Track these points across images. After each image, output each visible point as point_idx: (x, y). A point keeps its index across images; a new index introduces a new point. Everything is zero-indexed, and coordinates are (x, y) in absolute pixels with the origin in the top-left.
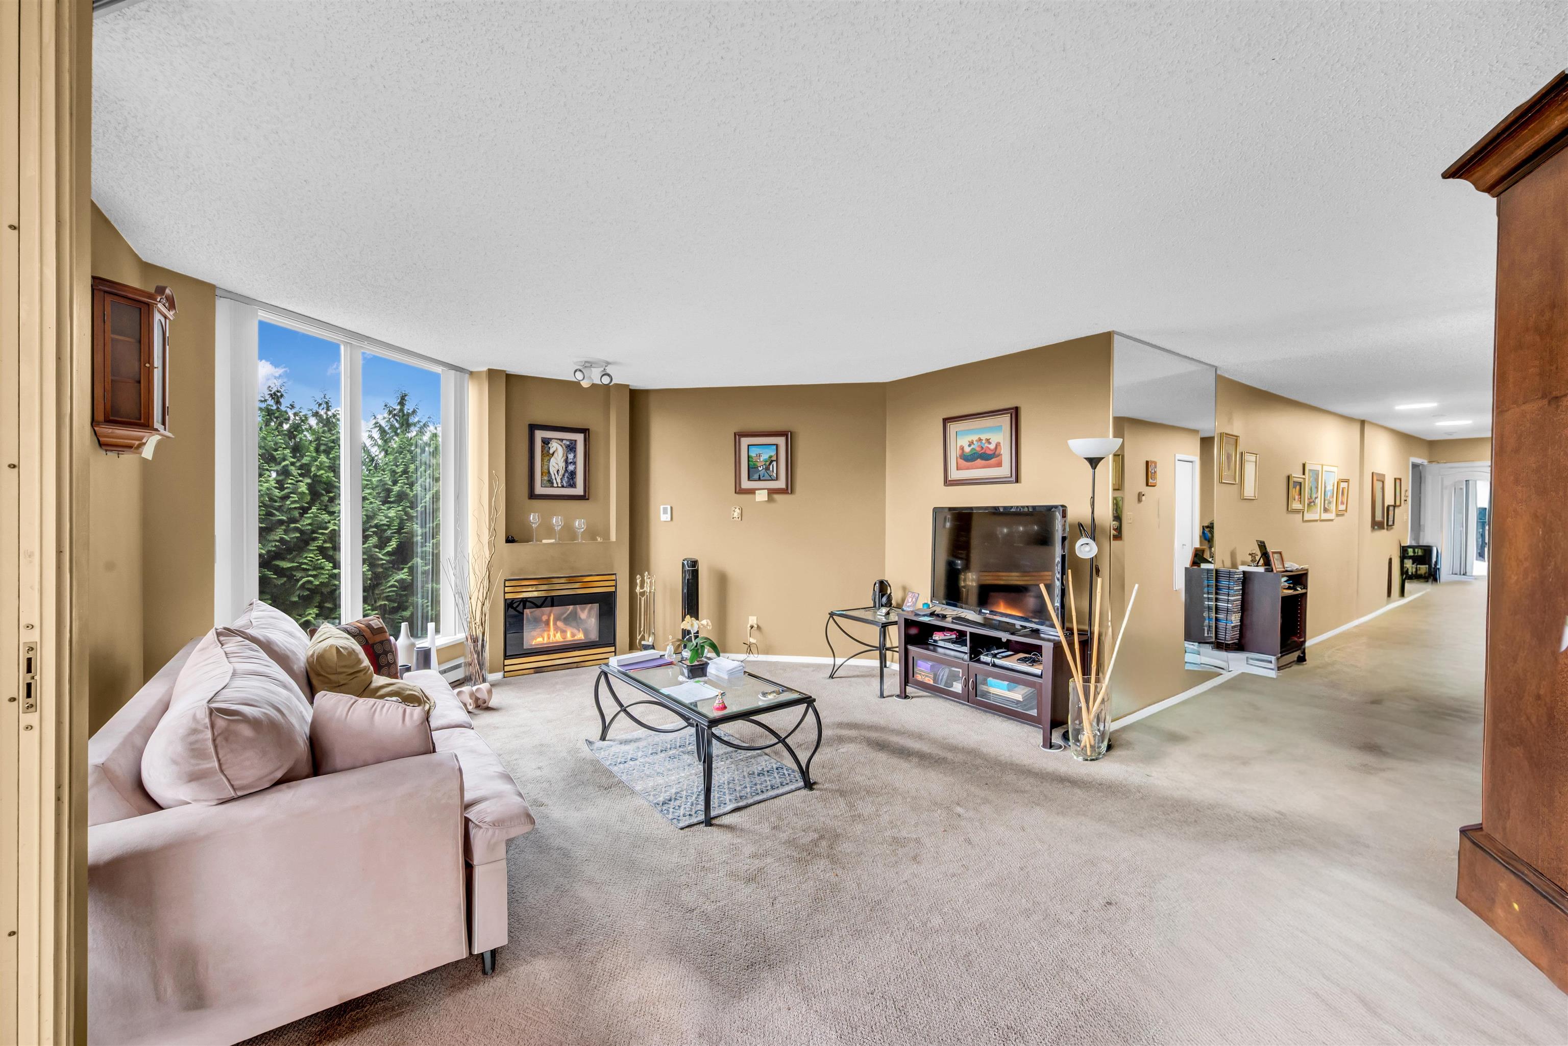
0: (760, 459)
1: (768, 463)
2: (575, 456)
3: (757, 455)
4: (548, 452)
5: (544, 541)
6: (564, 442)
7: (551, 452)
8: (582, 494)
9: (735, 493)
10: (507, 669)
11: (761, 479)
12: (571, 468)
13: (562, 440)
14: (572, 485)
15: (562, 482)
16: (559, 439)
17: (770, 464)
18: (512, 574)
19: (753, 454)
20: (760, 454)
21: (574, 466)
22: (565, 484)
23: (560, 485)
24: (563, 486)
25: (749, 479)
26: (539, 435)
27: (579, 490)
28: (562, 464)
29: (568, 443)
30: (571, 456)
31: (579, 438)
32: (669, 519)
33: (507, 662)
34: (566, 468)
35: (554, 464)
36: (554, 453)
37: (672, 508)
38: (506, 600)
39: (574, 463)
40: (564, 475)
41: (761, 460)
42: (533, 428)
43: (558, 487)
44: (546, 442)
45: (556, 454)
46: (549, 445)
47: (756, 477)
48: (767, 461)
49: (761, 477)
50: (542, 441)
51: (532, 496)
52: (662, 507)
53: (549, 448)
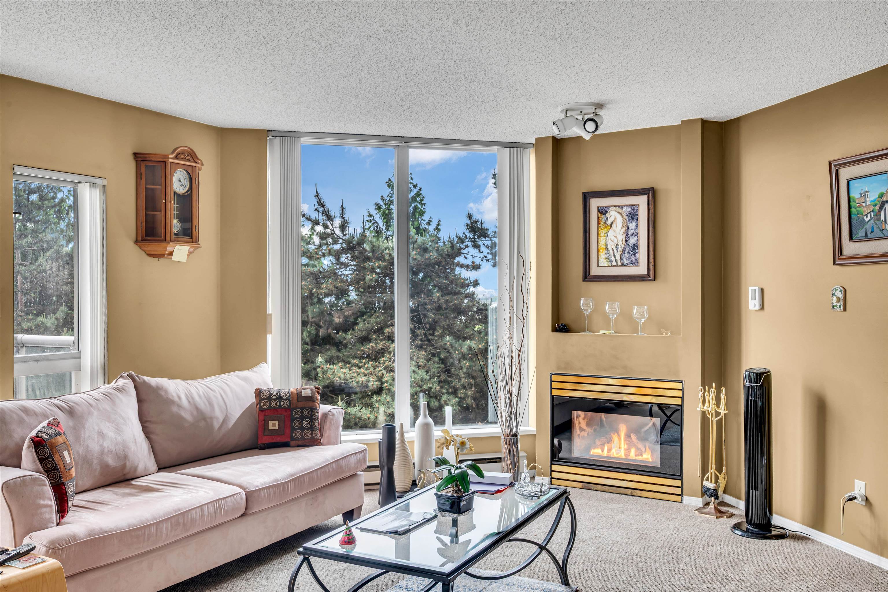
0: (865, 202)
1: (877, 208)
2: (637, 226)
3: (861, 194)
4: (605, 223)
5: (602, 332)
6: (625, 208)
7: (609, 222)
8: (645, 272)
9: (834, 264)
10: (554, 475)
11: (870, 236)
12: (632, 241)
13: (621, 207)
14: (636, 263)
15: (621, 259)
16: (619, 206)
17: (880, 210)
18: (559, 368)
19: (855, 194)
20: (865, 193)
21: (636, 238)
22: (625, 262)
23: (619, 264)
24: (623, 265)
25: (851, 238)
26: (595, 203)
27: (642, 269)
28: (621, 237)
29: (629, 209)
30: (632, 226)
31: (642, 201)
32: (757, 308)
33: (554, 468)
34: (626, 241)
35: (613, 238)
36: (612, 223)
37: (762, 290)
38: (553, 397)
39: (637, 235)
40: (624, 250)
41: (868, 203)
42: (587, 197)
43: (617, 265)
44: (602, 211)
45: (614, 225)
46: (607, 215)
47: (861, 233)
48: (875, 205)
49: (869, 233)
50: (598, 211)
51: (587, 276)
52: (750, 288)
53: (607, 219)
